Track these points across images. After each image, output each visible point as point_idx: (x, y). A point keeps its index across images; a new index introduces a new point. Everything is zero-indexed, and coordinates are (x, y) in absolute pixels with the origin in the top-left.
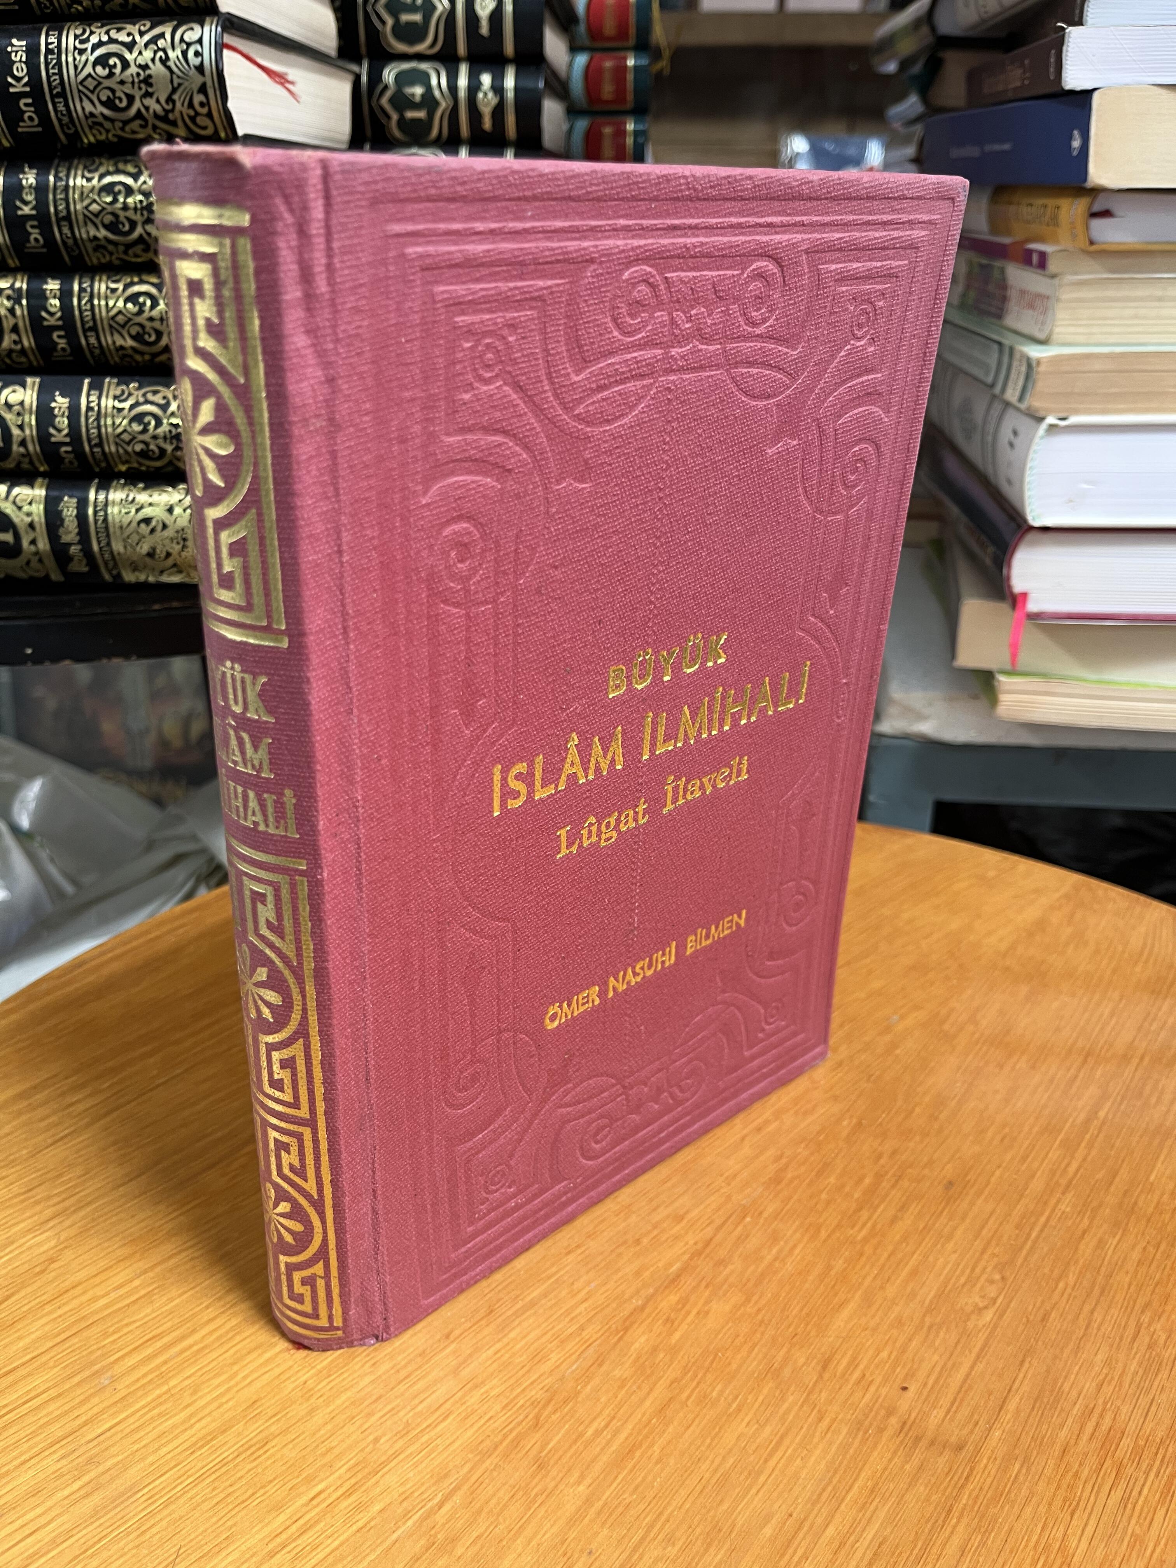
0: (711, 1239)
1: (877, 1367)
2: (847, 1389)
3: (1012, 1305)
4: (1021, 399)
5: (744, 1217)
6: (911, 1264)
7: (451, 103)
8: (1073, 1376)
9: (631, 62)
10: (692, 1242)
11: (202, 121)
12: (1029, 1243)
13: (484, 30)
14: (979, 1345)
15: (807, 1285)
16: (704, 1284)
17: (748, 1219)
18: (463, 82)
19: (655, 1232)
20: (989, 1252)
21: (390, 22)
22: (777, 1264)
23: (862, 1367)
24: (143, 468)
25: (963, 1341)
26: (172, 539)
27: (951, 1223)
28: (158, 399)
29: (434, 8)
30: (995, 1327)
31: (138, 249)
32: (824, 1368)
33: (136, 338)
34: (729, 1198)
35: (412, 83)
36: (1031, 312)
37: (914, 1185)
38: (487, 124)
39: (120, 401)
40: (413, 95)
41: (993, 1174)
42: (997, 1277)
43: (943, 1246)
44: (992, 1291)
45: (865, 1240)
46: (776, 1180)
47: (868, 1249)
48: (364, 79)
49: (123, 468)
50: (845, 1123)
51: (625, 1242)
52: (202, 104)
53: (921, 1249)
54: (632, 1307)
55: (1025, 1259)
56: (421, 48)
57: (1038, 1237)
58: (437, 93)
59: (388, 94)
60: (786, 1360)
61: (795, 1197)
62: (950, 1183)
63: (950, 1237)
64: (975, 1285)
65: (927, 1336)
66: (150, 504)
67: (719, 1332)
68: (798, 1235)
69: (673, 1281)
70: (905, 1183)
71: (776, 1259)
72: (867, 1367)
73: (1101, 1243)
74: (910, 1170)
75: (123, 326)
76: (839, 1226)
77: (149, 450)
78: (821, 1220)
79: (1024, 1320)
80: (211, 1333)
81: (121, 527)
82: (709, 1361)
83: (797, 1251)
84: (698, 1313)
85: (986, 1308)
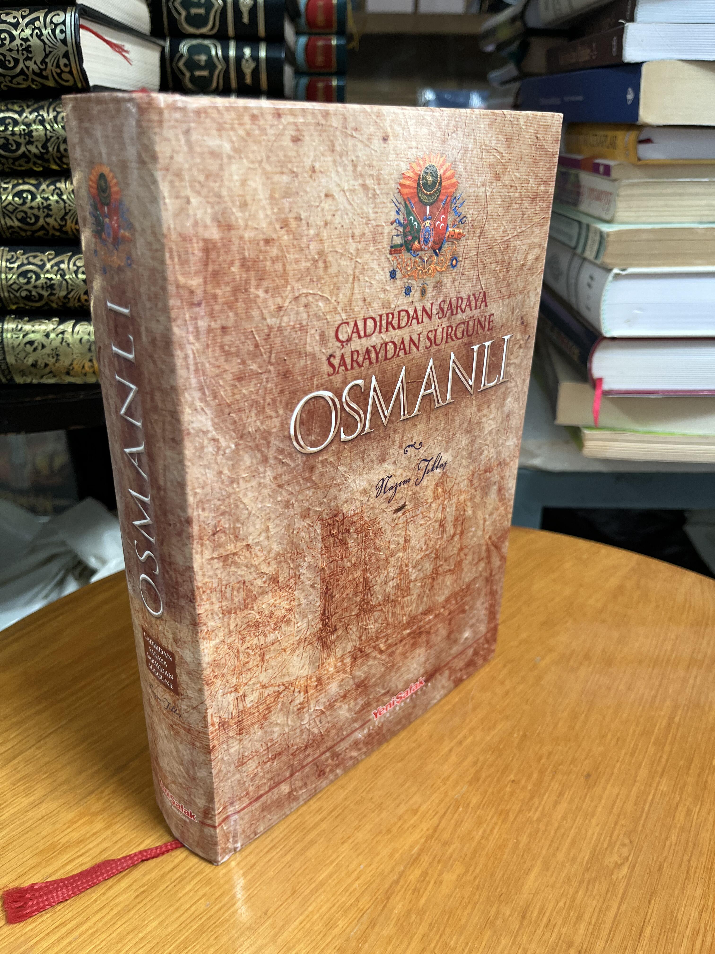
0: (438, 826)
1: (558, 913)
2: (539, 931)
3: (639, 860)
4: (597, 257)
5: (458, 808)
6: (570, 836)
7: (225, 67)
8: (683, 909)
9: (334, 42)
10: (425, 829)
11: (65, 76)
12: (644, 815)
13: (246, 19)
14: (621, 892)
15: (505, 856)
16: (437, 859)
17: (460, 809)
18: (232, 53)
19: (400, 823)
20: (620, 823)
21: (184, 13)
22: (483, 842)
23: (547, 914)
24: (27, 307)
25: (611, 889)
26: (49, 355)
27: (593, 804)
28: (37, 261)
29: (212, 5)
30: (630, 879)
31: (22, 161)
32: (523, 917)
33: (22, 220)
34: (446, 793)
35: (199, 53)
36: (598, 203)
37: (565, 777)
38: (248, 80)
39: (11, 263)
40: (200, 61)
41: (614, 767)
42: (627, 841)
43: (590, 821)
44: (625, 851)
45: (539, 821)
46: (476, 779)
47: (542, 827)
48: (167, 50)
49: (14, 307)
50: (515, 735)
51: (380, 833)
52: (65, 65)
53: (576, 824)
54: (391, 881)
55: (643, 827)
56: (204, 30)
57: (649, 810)
58: (215, 60)
59: (183, 60)
60: (497, 913)
61: (490, 791)
62: (588, 776)
63: (593, 815)
64: (613, 849)
65: (587, 889)
66: (33, 332)
67: (451, 896)
68: (495, 819)
69: (416, 859)
70: (559, 777)
71: (482, 838)
72: (551, 914)
73: (689, 812)
74: (561, 767)
75: (12, 213)
76: (520, 811)
77: (31, 295)
78: (508, 807)
79: (648, 871)
80: (100, 920)
81: (13, 347)
82: (447, 917)
83: (495, 831)
84: (435, 883)
85: (623, 864)
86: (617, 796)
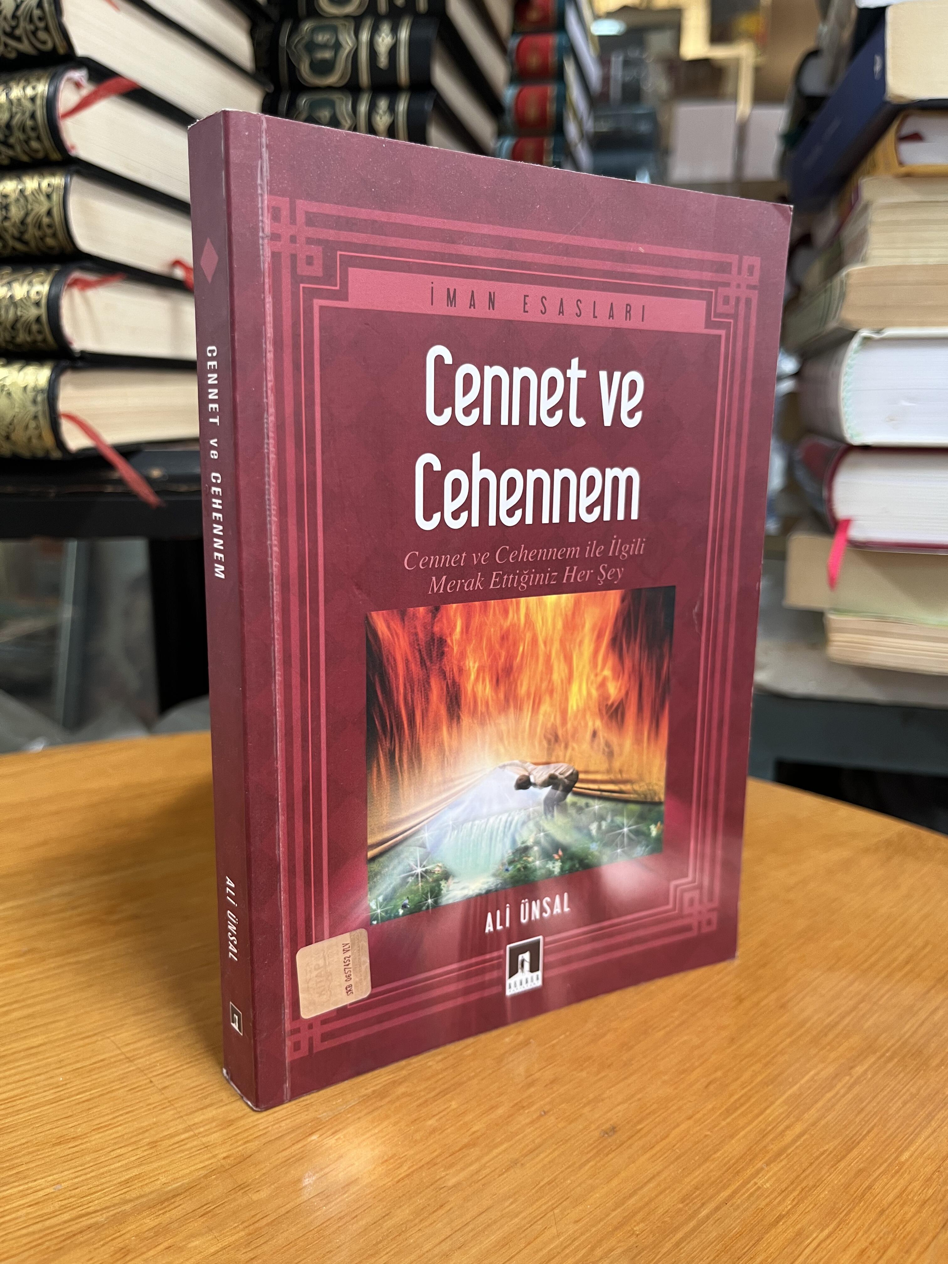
0: (251, 1155)
6: (505, 1229)
7: (353, 125)
10: (223, 1155)
11: (41, 35)
12: (692, 1223)
16: (202, 1211)
18: (363, 107)
19: (183, 1136)
20: (628, 1228)
21: (307, 61)
29: (341, 46)
35: (322, 108)
37: (560, 1125)
40: (322, 118)
43: (566, 1210)
48: (284, 106)
56: (331, 80)
58: (339, 116)
74: (564, 1106)
84: (170, 1247)
86: (653, 1177)
